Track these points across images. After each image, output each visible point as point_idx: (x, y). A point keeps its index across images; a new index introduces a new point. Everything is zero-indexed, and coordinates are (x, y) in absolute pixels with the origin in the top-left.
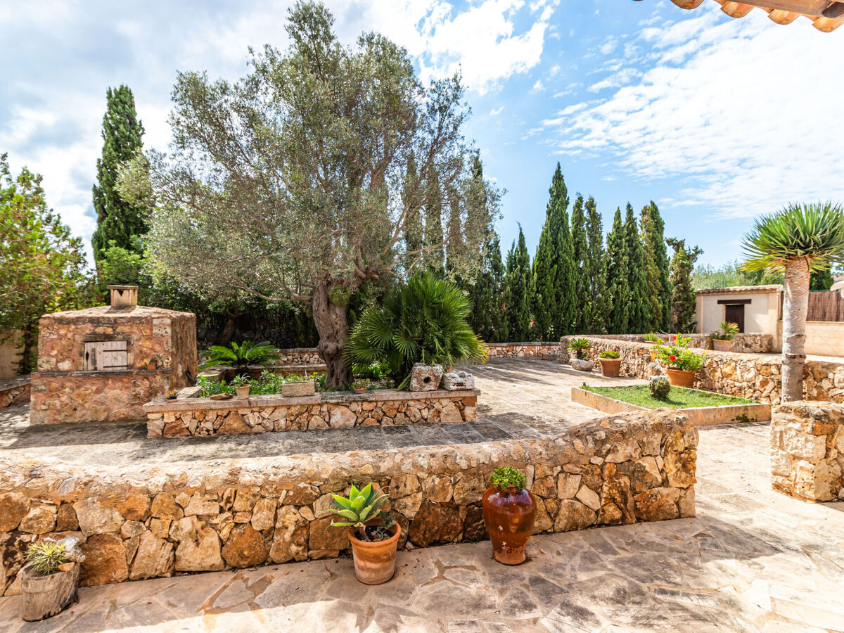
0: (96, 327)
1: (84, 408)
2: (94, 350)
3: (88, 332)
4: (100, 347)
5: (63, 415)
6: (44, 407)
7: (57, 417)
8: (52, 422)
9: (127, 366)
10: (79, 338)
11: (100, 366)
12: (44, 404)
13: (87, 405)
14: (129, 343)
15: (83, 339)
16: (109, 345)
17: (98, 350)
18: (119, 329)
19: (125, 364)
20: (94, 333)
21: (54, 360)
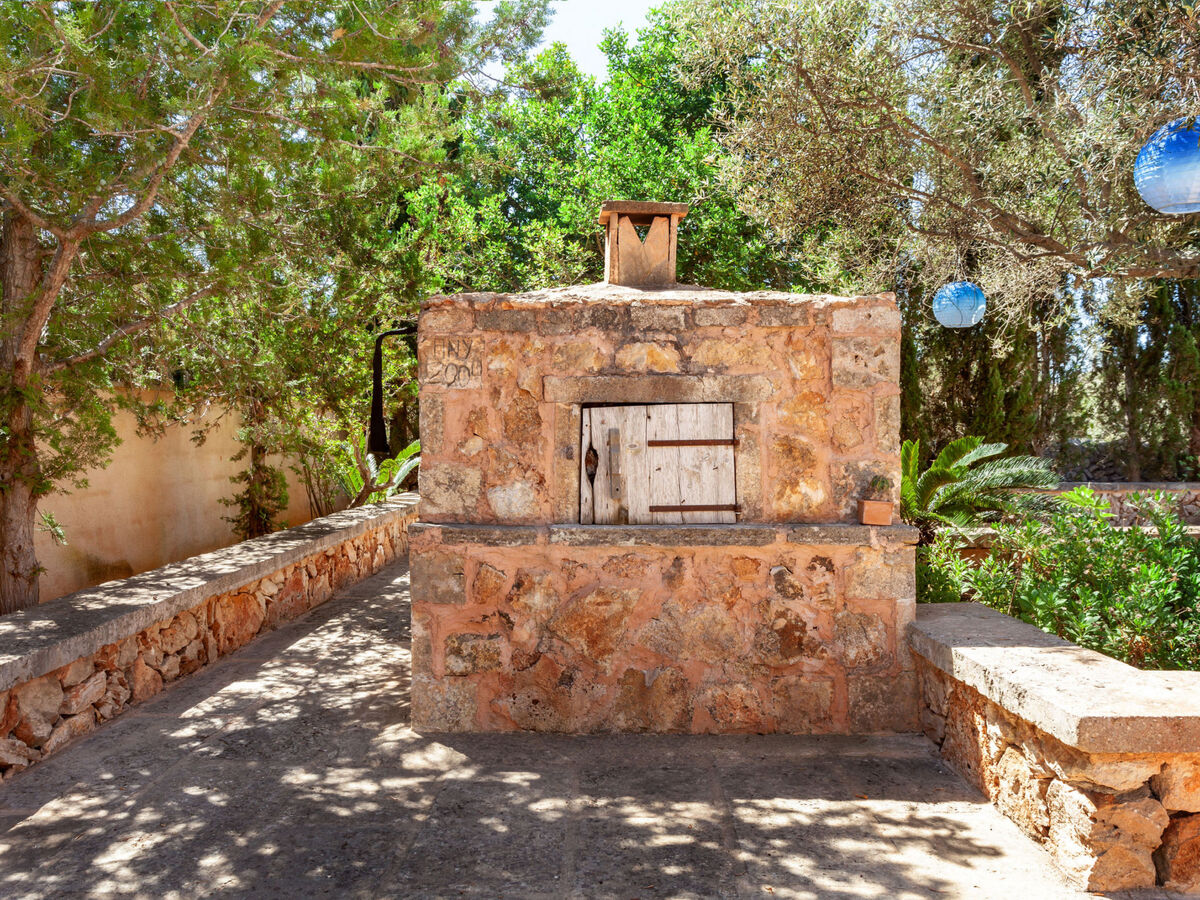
0: (620, 345)
1: (598, 675)
2: (613, 438)
3: (591, 363)
4: (634, 425)
5: (523, 697)
6: (459, 666)
7: (505, 703)
8: (487, 727)
9: (736, 508)
10: (561, 392)
11: (638, 504)
12: (457, 652)
13: (608, 665)
14: (738, 410)
15: (574, 390)
16: (667, 420)
17: (627, 435)
18: (701, 356)
19: (729, 500)
20: (615, 370)
21: (473, 477)
